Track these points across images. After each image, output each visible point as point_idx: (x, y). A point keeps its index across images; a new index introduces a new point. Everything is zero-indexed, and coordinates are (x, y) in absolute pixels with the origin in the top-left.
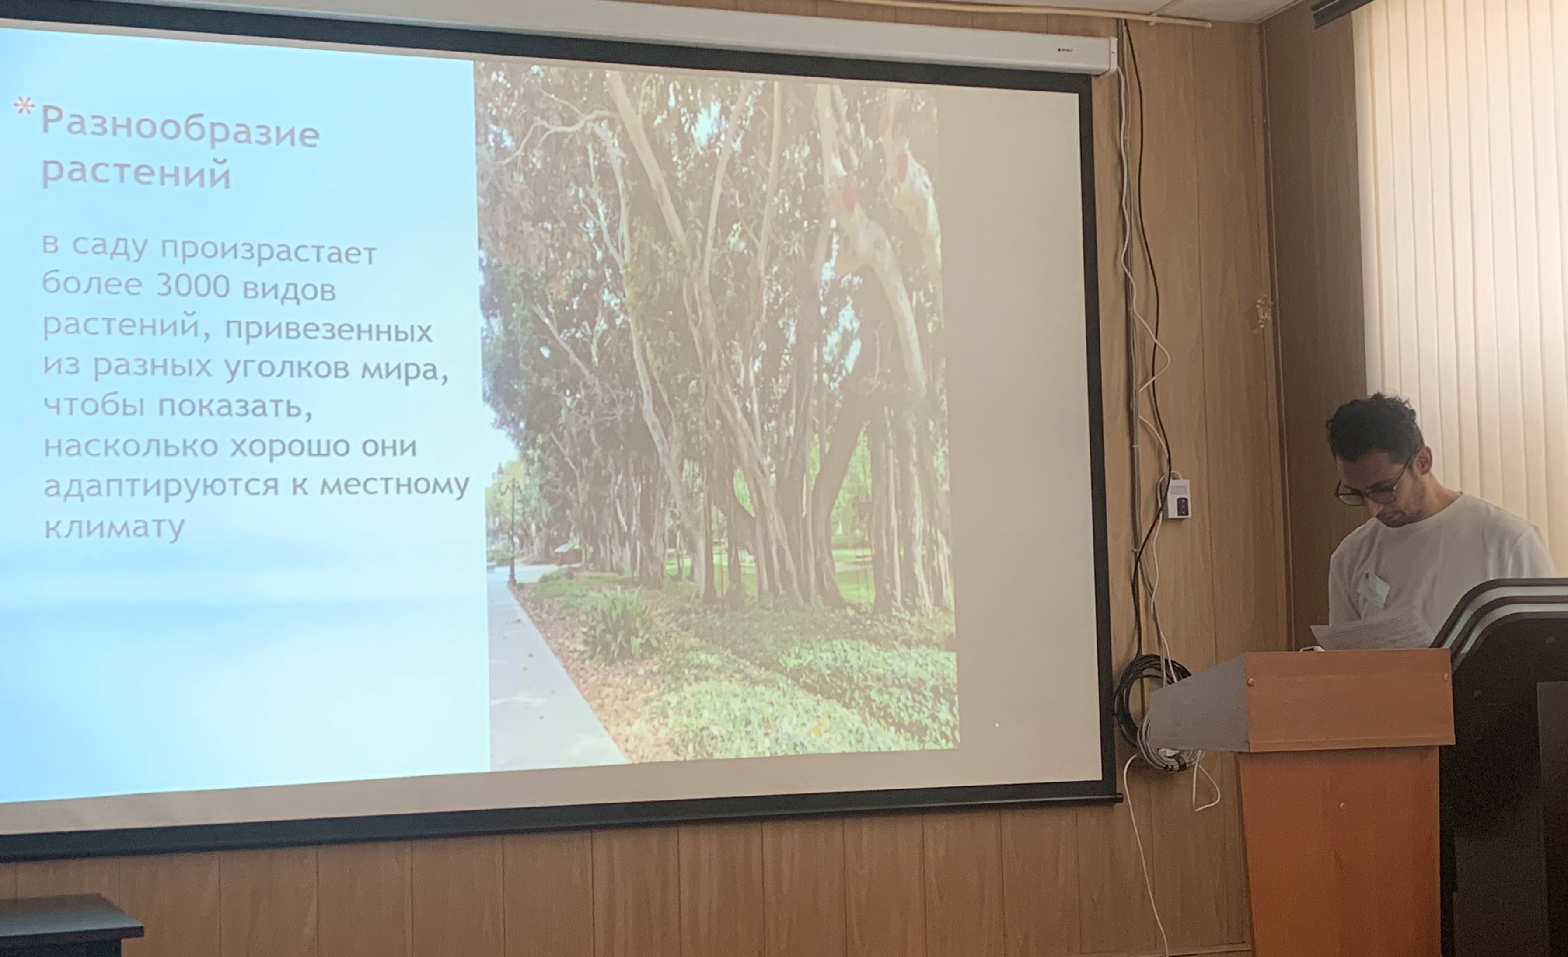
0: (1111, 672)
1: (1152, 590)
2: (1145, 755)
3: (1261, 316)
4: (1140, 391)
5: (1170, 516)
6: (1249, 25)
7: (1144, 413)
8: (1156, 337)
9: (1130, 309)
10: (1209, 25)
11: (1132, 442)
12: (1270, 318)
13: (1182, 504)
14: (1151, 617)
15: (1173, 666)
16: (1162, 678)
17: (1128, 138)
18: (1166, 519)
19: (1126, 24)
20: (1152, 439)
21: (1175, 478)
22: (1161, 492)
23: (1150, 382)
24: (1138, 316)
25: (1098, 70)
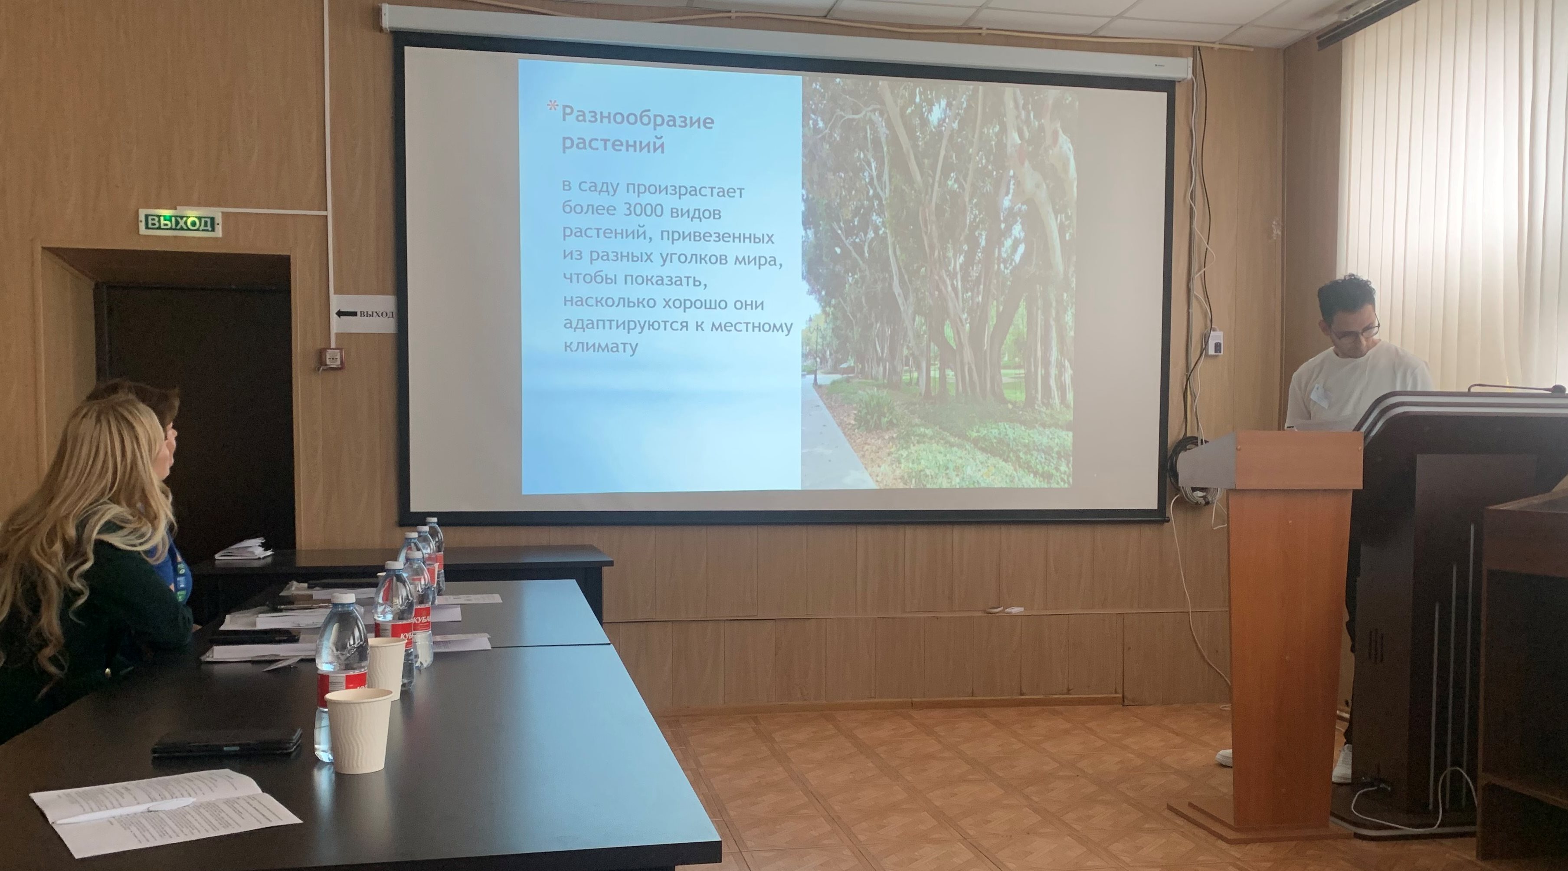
0: (1167, 446)
1: (1196, 397)
2: (1184, 495)
3: (1275, 232)
4: (1196, 277)
5: (1210, 354)
6: (1278, 50)
7: (1197, 290)
8: (1208, 244)
9: (1193, 227)
10: (1252, 50)
11: (1189, 308)
12: (1280, 233)
13: (1218, 347)
14: (1194, 415)
17: (1197, 120)
18: (1207, 355)
19: (1199, 50)
20: (1201, 306)
21: (1214, 331)
22: (1205, 339)
23: (1202, 272)
24: (1198, 232)
25: (1180, 78)
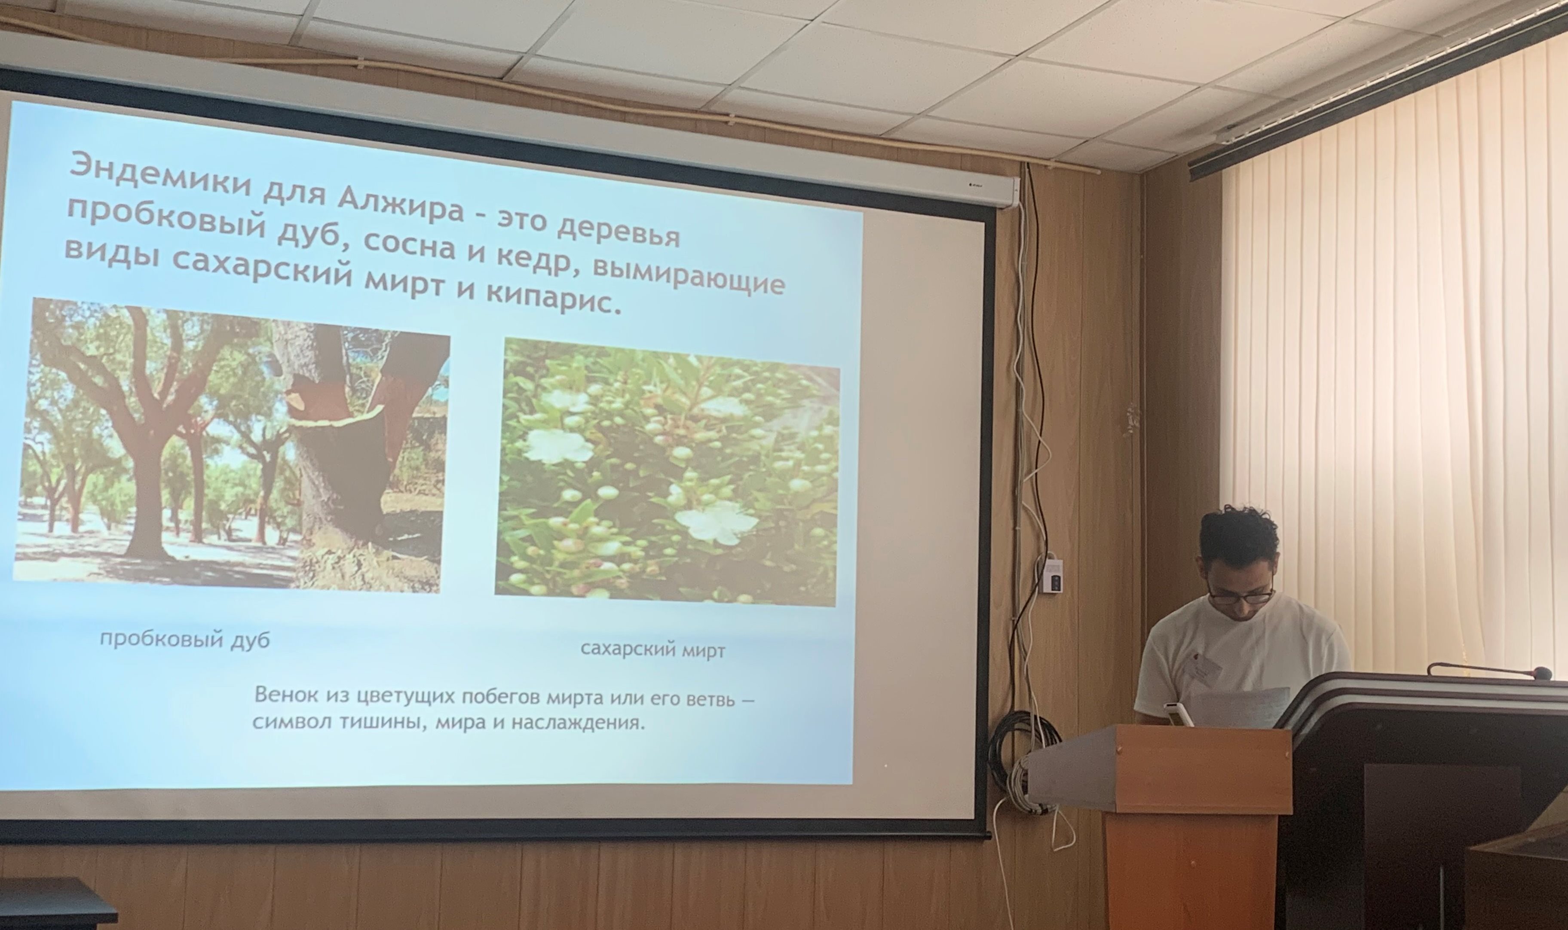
0: (987, 724)
1: (1026, 654)
2: (1013, 800)
3: (1131, 422)
4: (1025, 481)
5: (1045, 591)
6: (1131, 174)
7: (1027, 501)
8: (1041, 435)
9: (1020, 410)
10: (1099, 172)
11: (1015, 524)
12: (1138, 425)
13: (1056, 580)
14: (1024, 679)
15: (1042, 724)
16: (1031, 732)
17: (1025, 263)
18: (1041, 593)
19: (1029, 168)
20: (1032, 523)
21: (1050, 558)
22: (1038, 569)
23: (1033, 473)
24: (1026, 416)
25: (1002, 204)
